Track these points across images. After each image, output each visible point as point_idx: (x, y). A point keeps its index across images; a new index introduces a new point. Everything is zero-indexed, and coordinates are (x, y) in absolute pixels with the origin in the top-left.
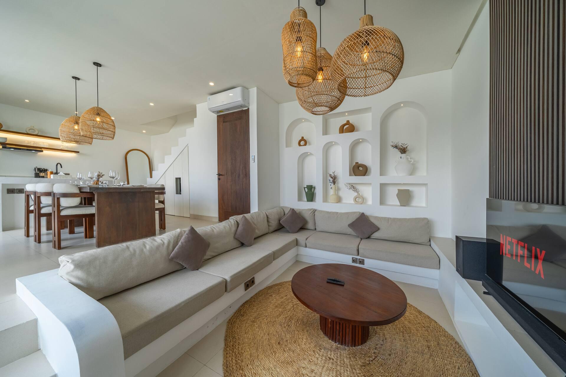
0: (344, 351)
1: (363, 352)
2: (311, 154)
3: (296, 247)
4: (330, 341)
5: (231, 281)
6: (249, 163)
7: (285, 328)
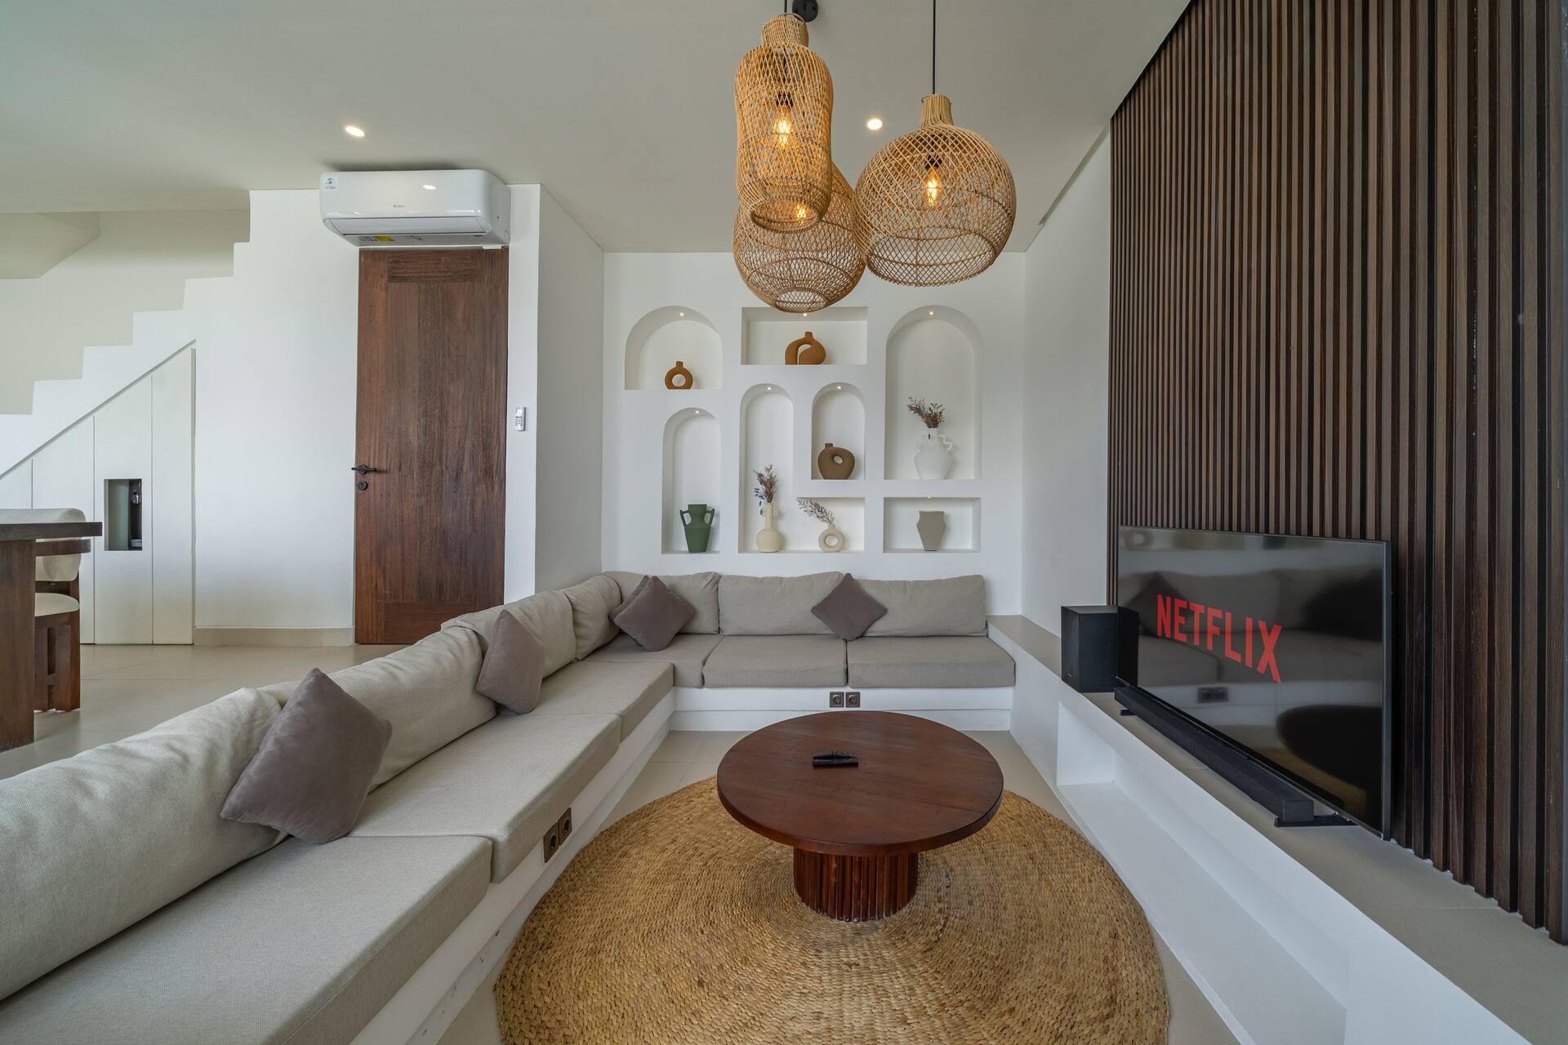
0: (876, 935)
1: (918, 919)
2: (704, 414)
3: (671, 692)
4: (835, 921)
5: (510, 840)
6: (502, 433)
7: (702, 932)
